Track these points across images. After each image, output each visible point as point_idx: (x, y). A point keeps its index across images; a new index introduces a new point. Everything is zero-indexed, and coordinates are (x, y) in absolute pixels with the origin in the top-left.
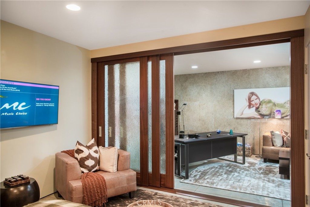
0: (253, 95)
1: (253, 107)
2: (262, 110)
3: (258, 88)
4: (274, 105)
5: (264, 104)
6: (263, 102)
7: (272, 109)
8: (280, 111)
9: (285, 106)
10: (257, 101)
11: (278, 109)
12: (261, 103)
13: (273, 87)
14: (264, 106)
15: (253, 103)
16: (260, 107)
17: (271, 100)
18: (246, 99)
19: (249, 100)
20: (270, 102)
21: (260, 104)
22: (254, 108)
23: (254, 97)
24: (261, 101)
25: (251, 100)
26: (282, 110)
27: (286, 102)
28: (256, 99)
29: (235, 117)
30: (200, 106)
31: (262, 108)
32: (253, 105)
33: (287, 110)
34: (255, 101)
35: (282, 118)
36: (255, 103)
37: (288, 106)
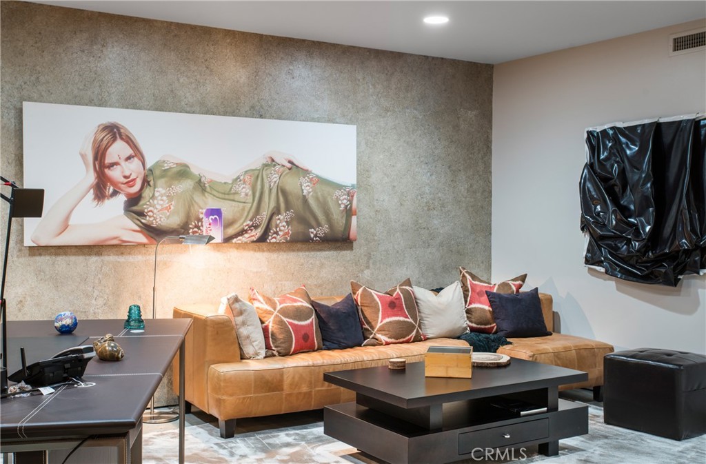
0: (114, 139)
1: (115, 193)
2: (154, 206)
3: (135, 106)
4: (201, 186)
5: (163, 180)
6: (157, 172)
7: (191, 203)
8: (217, 212)
9: (236, 193)
10: (133, 168)
11: (213, 204)
12: (150, 179)
13: (193, 113)
14: (160, 190)
15: (115, 174)
16: (147, 193)
17: (188, 167)
18: (83, 156)
19: (95, 159)
20: (183, 172)
21: (146, 182)
22: (121, 199)
23: (118, 150)
24: (150, 170)
25: (108, 160)
26: (228, 209)
27: (238, 178)
28: (129, 158)
29: (28, 242)
31: (153, 197)
32: (114, 183)
33: (243, 209)
34: (125, 170)
35: (227, 240)
36: (125, 177)
37: (247, 195)
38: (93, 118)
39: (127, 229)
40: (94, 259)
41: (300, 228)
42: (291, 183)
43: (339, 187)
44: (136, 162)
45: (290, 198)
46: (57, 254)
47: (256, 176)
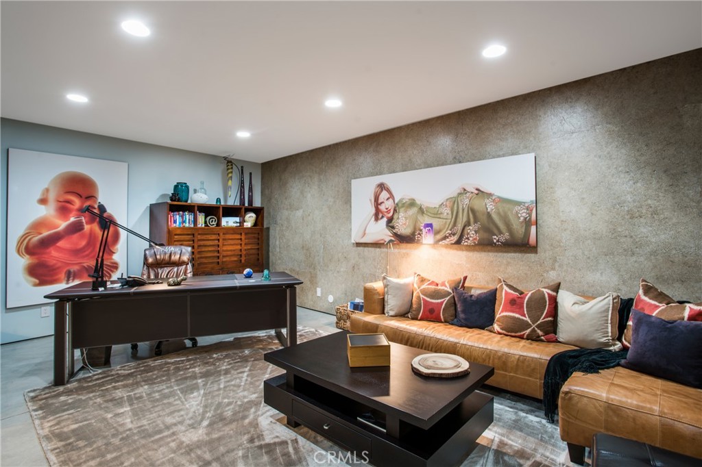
0: (382, 191)
1: (383, 217)
2: (398, 223)
3: (394, 172)
4: (421, 211)
5: (403, 209)
6: (400, 205)
7: (416, 221)
8: (430, 225)
9: (441, 213)
10: (390, 204)
11: (428, 220)
12: (397, 208)
13: (421, 169)
14: (402, 214)
15: (382, 208)
16: (395, 217)
17: (414, 200)
18: (371, 200)
19: (375, 201)
20: (412, 204)
21: (395, 210)
22: (385, 220)
23: (384, 195)
24: (397, 204)
25: (380, 201)
26: (436, 224)
27: (442, 204)
28: (388, 199)
30: (303, 219)
31: (398, 218)
32: (382, 213)
33: (446, 223)
34: (387, 205)
35: (436, 242)
36: (387, 209)
37: (448, 214)
38: (373, 182)
39: (386, 235)
40: (378, 250)
41: (485, 235)
42: (478, 204)
43: (519, 203)
44: (391, 200)
45: (477, 214)
46: (365, 247)
47: (454, 201)
